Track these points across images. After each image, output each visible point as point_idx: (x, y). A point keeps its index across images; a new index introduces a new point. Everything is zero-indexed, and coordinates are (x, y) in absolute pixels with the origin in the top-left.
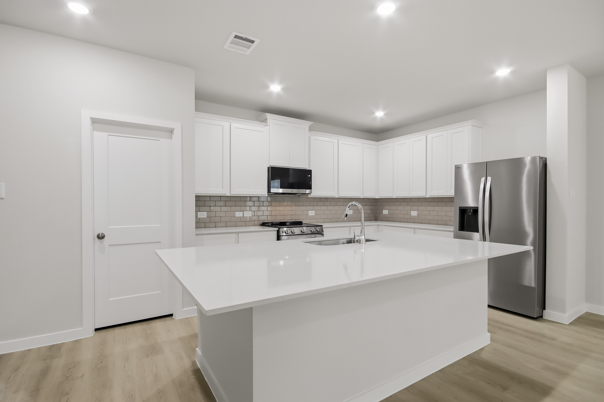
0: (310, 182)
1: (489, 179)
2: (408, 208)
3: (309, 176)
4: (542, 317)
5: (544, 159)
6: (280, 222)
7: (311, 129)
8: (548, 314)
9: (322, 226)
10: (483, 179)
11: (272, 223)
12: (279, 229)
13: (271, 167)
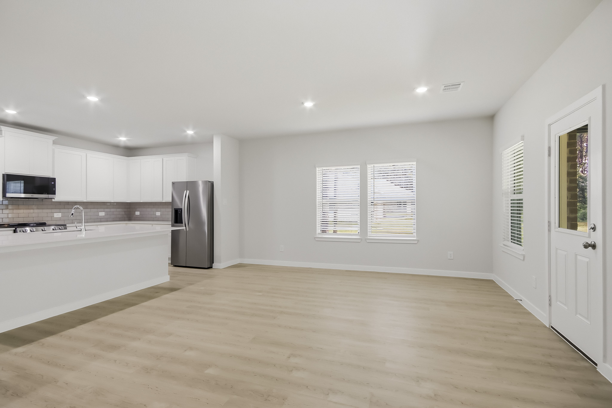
0: (54, 189)
1: (188, 191)
2: (154, 210)
3: (53, 183)
4: (212, 267)
5: (212, 183)
6: (18, 224)
7: (54, 143)
8: (215, 265)
9: (66, 225)
10: (186, 191)
11: (9, 224)
12: (16, 229)
13: (7, 174)
